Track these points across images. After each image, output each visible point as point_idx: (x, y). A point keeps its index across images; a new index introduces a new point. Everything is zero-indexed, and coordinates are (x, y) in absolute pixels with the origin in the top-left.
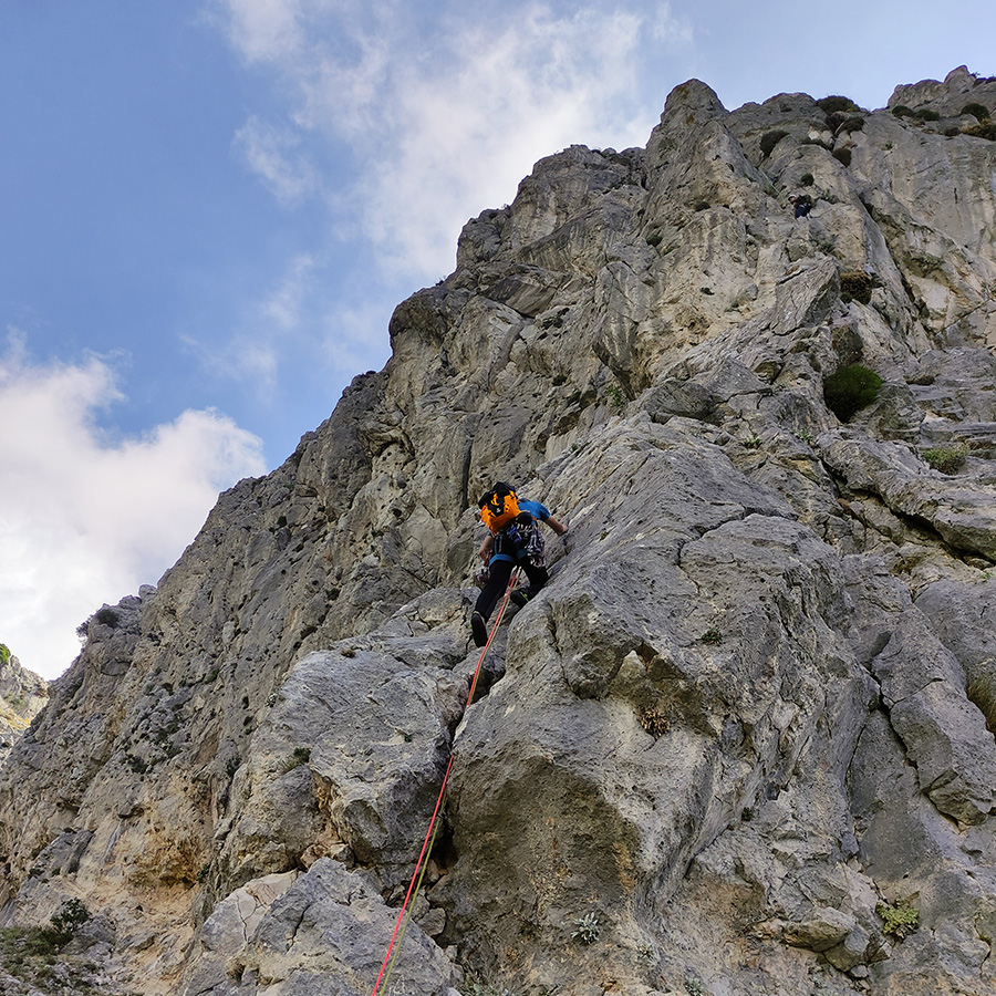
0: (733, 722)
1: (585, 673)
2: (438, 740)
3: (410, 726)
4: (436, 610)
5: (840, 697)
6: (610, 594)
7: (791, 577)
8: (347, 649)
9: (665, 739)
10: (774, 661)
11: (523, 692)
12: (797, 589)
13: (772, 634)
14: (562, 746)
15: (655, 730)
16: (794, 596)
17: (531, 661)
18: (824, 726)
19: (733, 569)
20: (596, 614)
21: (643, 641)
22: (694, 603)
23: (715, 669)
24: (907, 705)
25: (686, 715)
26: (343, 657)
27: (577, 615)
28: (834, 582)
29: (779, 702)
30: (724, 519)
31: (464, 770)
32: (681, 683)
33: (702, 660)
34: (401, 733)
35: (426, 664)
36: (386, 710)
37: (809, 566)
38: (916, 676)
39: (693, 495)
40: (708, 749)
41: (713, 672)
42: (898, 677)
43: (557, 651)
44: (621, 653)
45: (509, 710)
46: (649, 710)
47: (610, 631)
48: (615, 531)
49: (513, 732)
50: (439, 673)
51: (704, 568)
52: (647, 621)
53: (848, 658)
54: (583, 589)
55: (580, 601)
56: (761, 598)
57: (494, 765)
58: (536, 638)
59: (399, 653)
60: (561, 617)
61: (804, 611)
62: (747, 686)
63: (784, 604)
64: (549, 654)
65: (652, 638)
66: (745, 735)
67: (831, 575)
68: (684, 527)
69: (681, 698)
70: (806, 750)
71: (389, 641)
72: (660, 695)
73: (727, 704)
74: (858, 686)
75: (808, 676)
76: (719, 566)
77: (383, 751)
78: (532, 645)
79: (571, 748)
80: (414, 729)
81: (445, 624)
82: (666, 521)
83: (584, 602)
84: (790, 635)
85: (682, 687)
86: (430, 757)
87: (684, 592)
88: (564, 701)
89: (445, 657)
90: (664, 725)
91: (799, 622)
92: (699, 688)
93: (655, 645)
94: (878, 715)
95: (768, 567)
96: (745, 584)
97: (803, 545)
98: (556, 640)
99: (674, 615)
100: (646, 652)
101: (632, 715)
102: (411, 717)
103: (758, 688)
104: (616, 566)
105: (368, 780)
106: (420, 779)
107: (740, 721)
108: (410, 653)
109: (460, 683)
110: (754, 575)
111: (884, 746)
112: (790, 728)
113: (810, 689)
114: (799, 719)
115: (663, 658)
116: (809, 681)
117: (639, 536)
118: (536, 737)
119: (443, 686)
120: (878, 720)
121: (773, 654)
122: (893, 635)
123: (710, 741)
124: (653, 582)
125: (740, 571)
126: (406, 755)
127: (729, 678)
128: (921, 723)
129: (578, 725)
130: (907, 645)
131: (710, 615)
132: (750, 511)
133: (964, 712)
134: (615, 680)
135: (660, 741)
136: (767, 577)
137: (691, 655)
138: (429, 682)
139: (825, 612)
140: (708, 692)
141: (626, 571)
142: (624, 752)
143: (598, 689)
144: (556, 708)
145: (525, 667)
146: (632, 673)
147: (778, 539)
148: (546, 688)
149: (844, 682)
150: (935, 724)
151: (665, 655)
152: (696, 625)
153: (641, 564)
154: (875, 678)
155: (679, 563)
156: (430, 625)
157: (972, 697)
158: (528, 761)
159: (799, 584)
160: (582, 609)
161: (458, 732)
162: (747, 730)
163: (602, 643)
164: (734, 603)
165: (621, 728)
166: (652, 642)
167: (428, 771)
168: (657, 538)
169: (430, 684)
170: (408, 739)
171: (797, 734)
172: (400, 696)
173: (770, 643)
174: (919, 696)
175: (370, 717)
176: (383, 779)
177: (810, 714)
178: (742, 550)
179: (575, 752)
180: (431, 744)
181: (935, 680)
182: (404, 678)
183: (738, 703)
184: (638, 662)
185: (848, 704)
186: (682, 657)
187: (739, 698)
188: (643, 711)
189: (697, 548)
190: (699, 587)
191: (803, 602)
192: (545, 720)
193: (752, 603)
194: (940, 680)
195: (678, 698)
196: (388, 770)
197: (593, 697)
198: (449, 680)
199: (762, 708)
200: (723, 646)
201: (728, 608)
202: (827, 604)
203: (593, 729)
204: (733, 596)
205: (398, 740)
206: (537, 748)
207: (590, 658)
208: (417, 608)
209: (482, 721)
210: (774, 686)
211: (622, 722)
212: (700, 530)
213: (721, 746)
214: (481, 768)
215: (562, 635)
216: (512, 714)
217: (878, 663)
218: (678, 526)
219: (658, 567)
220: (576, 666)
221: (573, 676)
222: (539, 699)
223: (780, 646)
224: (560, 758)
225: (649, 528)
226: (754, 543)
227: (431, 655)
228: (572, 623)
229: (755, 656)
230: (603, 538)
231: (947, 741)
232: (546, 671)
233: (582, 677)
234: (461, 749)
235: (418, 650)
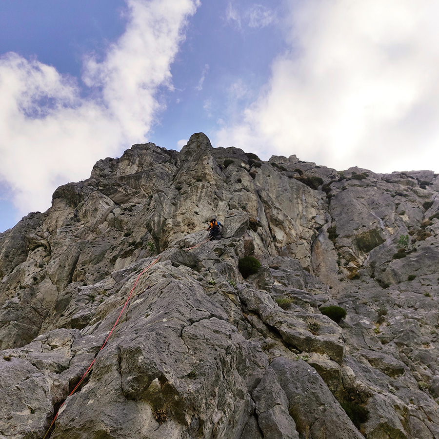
0: (196, 419)
1: (132, 387)
2: (48, 414)
3: (35, 405)
4: (57, 340)
5: (240, 409)
6: (150, 347)
7: (228, 349)
8: (7, 355)
9: (164, 425)
10: (217, 389)
11: (99, 393)
12: (229, 356)
13: (218, 376)
14: (115, 425)
15: (160, 419)
16: (228, 359)
17: (106, 377)
18: (232, 423)
19: (204, 342)
20: (142, 357)
21: (162, 373)
22: (186, 356)
23: (192, 392)
24: (265, 415)
25: (175, 414)
26: (4, 360)
27: (134, 356)
28: (244, 354)
29: (216, 409)
30: (201, 317)
31: (61, 434)
32: (176, 397)
33: (186, 386)
34: (29, 408)
35: (47, 369)
36: (24, 394)
37: (235, 345)
38: (270, 401)
39: (189, 304)
40: (183, 432)
41: (191, 393)
42: (263, 401)
43: (120, 373)
44: (151, 378)
45: (91, 402)
46: (159, 409)
47: (148, 367)
48: (153, 314)
49: (90, 414)
50: (56, 376)
51: (192, 340)
52: (165, 364)
53: (245, 390)
54: (139, 344)
55: (136, 349)
56: (215, 358)
57: (78, 432)
58: (111, 365)
59: (35, 361)
60: (125, 356)
61: (231, 366)
62: (204, 401)
63: (224, 362)
64: (116, 374)
65: (166, 372)
66: (200, 425)
67: (243, 350)
68: (185, 319)
69: (175, 404)
70: (223, 435)
71: (30, 354)
72: (165, 402)
73: (195, 409)
74: (247, 404)
75: (229, 398)
76: (198, 340)
77: (18, 417)
78: (108, 368)
79: (120, 426)
80: (37, 407)
81: (60, 348)
82: (177, 315)
83: (138, 351)
84: (224, 377)
85: (176, 399)
86: (42, 423)
87: (182, 350)
88: (119, 400)
89: (58, 366)
90: (165, 418)
91: (229, 371)
92: (184, 400)
93: (167, 376)
94: (253, 418)
95: (219, 344)
96: (209, 351)
97: (233, 336)
98: (120, 367)
99: (176, 361)
100: (163, 379)
101: (151, 410)
102: (37, 399)
103: (208, 402)
104: (154, 333)
105: (6, 434)
106: (35, 436)
107: (199, 418)
108: (40, 362)
109: (65, 383)
110: (213, 347)
111: (254, 434)
112: (218, 423)
113: (229, 404)
114: (223, 419)
115: (170, 383)
116: (230, 400)
117: (165, 320)
118: (103, 419)
119: (56, 383)
120: (253, 421)
121: (216, 386)
122: (262, 380)
123: (185, 428)
124: (170, 343)
125: (207, 344)
126: (30, 421)
127: (198, 396)
128: (271, 424)
129: (124, 414)
130: (268, 385)
131: (192, 363)
132: (212, 316)
133: (287, 421)
134: (146, 392)
135: (162, 426)
136: (218, 349)
137: (182, 383)
138: (49, 381)
139: (238, 367)
140: (187, 403)
141: (158, 337)
142: (145, 431)
143: (137, 395)
144: (115, 403)
145: (102, 379)
146: (155, 389)
147: (224, 331)
148: (112, 392)
149: (242, 401)
150: (277, 426)
151: (171, 382)
152: (186, 368)
153: (165, 334)
154: (253, 400)
155: (181, 336)
156: (53, 347)
157: (291, 414)
158: (96, 432)
159: (231, 354)
160: (136, 354)
161: (60, 411)
162: (201, 423)
163: (143, 372)
164: (203, 359)
165: (145, 417)
166: (166, 375)
167: (40, 431)
168: (173, 323)
169: (50, 382)
170: (33, 412)
171: (221, 426)
172: (34, 387)
173: (216, 381)
174: (271, 411)
175: (15, 397)
176: (15, 435)
177: (227, 417)
178: (208, 334)
179: (121, 429)
180: (44, 416)
181: (278, 404)
182: (37, 377)
183: (199, 409)
184: (158, 384)
185: (242, 412)
186: (178, 384)
187: (200, 407)
188: (156, 410)
189: (190, 330)
190: (189, 349)
191: (231, 362)
192: (108, 410)
193: (211, 360)
194: (280, 404)
195: (173, 404)
196: (18, 429)
197: (133, 399)
198: (60, 380)
199: (209, 412)
200: (196, 380)
201: (200, 361)
202: (240, 363)
203: (131, 417)
204: (203, 356)
205: (27, 412)
206: (103, 425)
207: (136, 379)
208: (47, 338)
209: (75, 406)
210: (215, 402)
211: (145, 414)
212: (192, 321)
213: (189, 431)
214: (71, 433)
215: (124, 365)
216: (91, 405)
217: (255, 393)
218: (182, 318)
219: (173, 337)
220: (129, 382)
221: (127, 388)
222: (107, 398)
223: (220, 382)
224: (113, 432)
225: (170, 317)
226: (214, 331)
227: (51, 364)
228: (130, 360)
229: (210, 386)
230: (146, 317)
231: (280, 435)
232: (113, 383)
233: (131, 389)
234: (61, 421)
235: (45, 361)
